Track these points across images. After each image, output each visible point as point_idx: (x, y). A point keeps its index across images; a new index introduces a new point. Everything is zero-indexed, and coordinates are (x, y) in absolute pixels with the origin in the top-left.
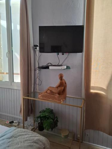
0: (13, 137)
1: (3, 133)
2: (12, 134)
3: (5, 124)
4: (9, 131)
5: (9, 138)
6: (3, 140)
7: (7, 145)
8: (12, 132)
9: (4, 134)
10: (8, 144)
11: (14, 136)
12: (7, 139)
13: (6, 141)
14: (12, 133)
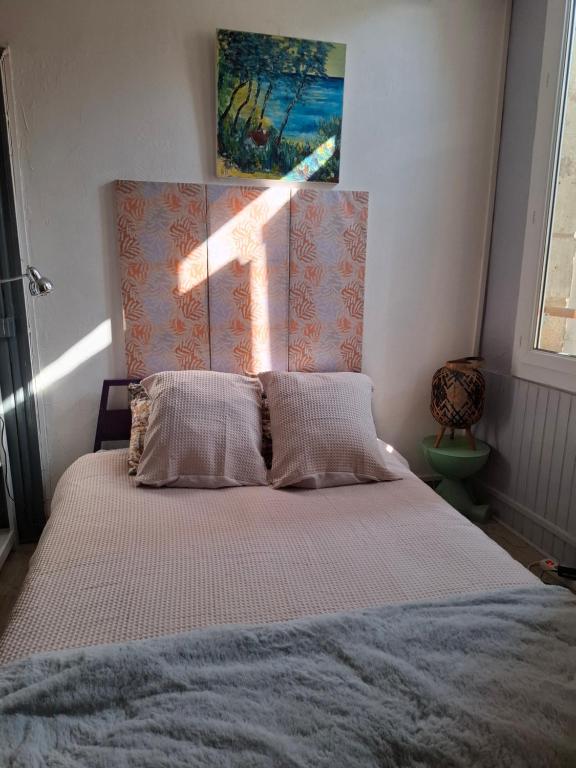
0: (553, 633)
1: (511, 588)
2: (549, 614)
3: (538, 565)
4: (537, 594)
5: (533, 626)
6: (502, 616)
7: (514, 649)
8: (552, 606)
9: (513, 597)
10: (518, 645)
11: (556, 630)
12: (520, 626)
13: (513, 628)
14: (549, 609)
